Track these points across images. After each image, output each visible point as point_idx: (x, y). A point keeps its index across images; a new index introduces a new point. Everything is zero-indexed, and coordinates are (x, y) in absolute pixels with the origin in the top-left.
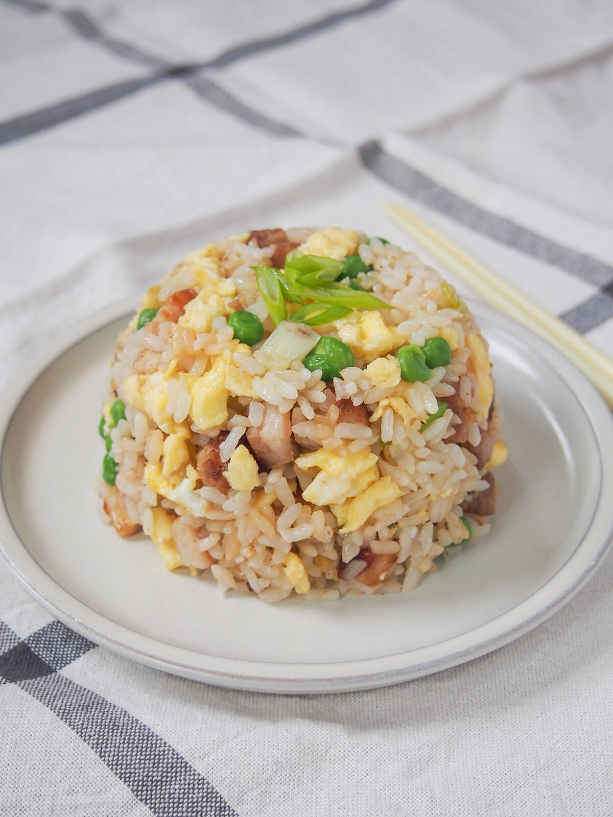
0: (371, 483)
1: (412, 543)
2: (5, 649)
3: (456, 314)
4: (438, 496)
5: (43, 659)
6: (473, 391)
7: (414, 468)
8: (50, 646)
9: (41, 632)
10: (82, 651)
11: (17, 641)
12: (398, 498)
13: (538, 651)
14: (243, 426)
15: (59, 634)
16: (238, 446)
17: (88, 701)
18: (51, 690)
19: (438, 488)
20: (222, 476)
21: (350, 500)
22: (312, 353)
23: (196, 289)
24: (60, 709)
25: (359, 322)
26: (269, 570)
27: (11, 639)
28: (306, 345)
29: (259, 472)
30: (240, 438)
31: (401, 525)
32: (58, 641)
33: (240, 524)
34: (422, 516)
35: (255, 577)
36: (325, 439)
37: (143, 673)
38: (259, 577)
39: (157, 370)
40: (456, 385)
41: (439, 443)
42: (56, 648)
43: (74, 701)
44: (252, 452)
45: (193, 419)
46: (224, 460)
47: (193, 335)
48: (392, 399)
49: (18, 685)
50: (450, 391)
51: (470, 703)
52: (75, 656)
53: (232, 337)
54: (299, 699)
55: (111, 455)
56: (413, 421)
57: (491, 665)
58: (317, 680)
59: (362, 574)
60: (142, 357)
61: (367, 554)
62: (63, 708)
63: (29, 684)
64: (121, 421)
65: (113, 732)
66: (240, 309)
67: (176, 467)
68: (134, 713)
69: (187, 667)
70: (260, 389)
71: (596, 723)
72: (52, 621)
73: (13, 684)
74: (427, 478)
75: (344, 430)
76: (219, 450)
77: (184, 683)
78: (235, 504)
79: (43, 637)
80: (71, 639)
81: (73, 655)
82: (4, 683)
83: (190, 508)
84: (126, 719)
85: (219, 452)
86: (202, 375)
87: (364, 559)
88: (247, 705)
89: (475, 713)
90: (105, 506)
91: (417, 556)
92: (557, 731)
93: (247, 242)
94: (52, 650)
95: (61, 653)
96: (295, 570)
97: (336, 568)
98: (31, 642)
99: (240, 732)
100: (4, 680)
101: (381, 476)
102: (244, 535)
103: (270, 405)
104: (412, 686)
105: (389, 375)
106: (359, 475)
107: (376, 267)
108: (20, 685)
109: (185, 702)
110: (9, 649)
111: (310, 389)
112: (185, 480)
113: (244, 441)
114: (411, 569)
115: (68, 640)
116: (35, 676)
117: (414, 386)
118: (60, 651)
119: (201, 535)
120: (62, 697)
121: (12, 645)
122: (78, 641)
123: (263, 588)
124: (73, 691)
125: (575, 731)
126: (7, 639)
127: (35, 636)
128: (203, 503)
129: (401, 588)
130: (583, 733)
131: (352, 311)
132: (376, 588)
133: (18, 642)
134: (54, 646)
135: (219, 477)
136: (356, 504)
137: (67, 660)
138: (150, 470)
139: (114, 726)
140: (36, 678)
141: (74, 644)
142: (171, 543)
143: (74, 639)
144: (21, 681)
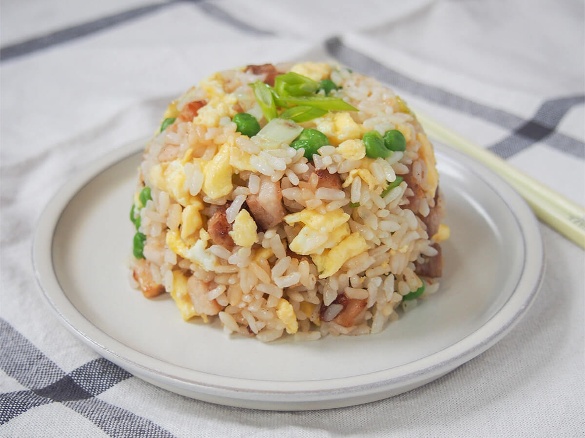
0: (344, 237)
1: (378, 291)
2: (53, 381)
3: (408, 117)
4: (397, 251)
5: (84, 388)
6: (423, 173)
7: (377, 226)
8: (89, 379)
9: (82, 368)
10: (115, 382)
11: (62, 375)
12: (365, 251)
13: (482, 377)
14: (245, 195)
15: (96, 370)
16: (240, 210)
17: (119, 414)
18: (90, 407)
19: (397, 244)
20: (228, 235)
21: (327, 250)
22: (297, 139)
23: (207, 100)
24: (97, 419)
25: (333, 120)
26: (265, 313)
27: (58, 374)
28: (293, 134)
29: (258, 231)
30: (242, 204)
31: (368, 274)
32: (95, 374)
33: (242, 275)
34: (386, 268)
35: (254, 320)
36: (307, 200)
37: (165, 397)
38: (256, 319)
39: (176, 158)
40: (410, 167)
41: (397, 208)
42: (94, 380)
43: (109, 414)
44: (252, 215)
45: (205, 192)
46: (230, 222)
47: (205, 129)
48: (359, 170)
49: (63, 404)
50: (406, 170)
51: (429, 414)
52: (110, 386)
53: (235, 130)
54: (291, 414)
55: (140, 230)
56: (376, 187)
57: (445, 388)
58: (306, 392)
59: (339, 316)
60: (165, 150)
61: (343, 299)
62: (99, 418)
63: (72, 403)
64: (149, 201)
65: (140, 435)
66: (241, 112)
67: (192, 231)
68: (157, 422)
69: (200, 384)
70: (257, 164)
71: (532, 427)
72: (92, 360)
73: (59, 403)
74: (388, 235)
75: (323, 193)
76: (226, 214)
77: (197, 404)
78: (238, 258)
79: (84, 371)
80: (106, 373)
81: (108, 385)
82: (52, 402)
83: (202, 264)
84: (150, 426)
85: (226, 216)
86: (212, 159)
87: (340, 303)
88: (248, 419)
89: (434, 422)
90: (134, 274)
91: (382, 302)
92: (502, 434)
93: (245, 71)
94: (91, 382)
95: (98, 383)
96: (286, 310)
97: (319, 313)
98: (74, 375)
99: (243, 435)
100: (52, 400)
101: (351, 232)
102: (245, 284)
103: (265, 176)
104: (381, 405)
105: (356, 151)
106: (335, 230)
107: (345, 86)
108: (64, 404)
109: (199, 416)
110: (56, 381)
111: (295, 163)
112: (199, 241)
113: (245, 206)
114: (377, 315)
115: (104, 374)
116: (76, 399)
117: (376, 161)
118: (97, 382)
119: (210, 288)
120: (98, 412)
121: (59, 378)
122: (112, 375)
123: (260, 330)
124: (108, 408)
125: (516, 434)
126: (55, 374)
127: (77, 371)
128: (213, 259)
129: (370, 331)
130: (523, 435)
131: (327, 112)
132: (351, 329)
133: (64, 376)
134: (93, 378)
135: (225, 236)
136: (332, 254)
137: (103, 388)
138: (171, 235)
139: (141, 431)
140: (77, 400)
141: (108, 377)
142: (187, 298)
143: (109, 374)
144: (65, 401)
